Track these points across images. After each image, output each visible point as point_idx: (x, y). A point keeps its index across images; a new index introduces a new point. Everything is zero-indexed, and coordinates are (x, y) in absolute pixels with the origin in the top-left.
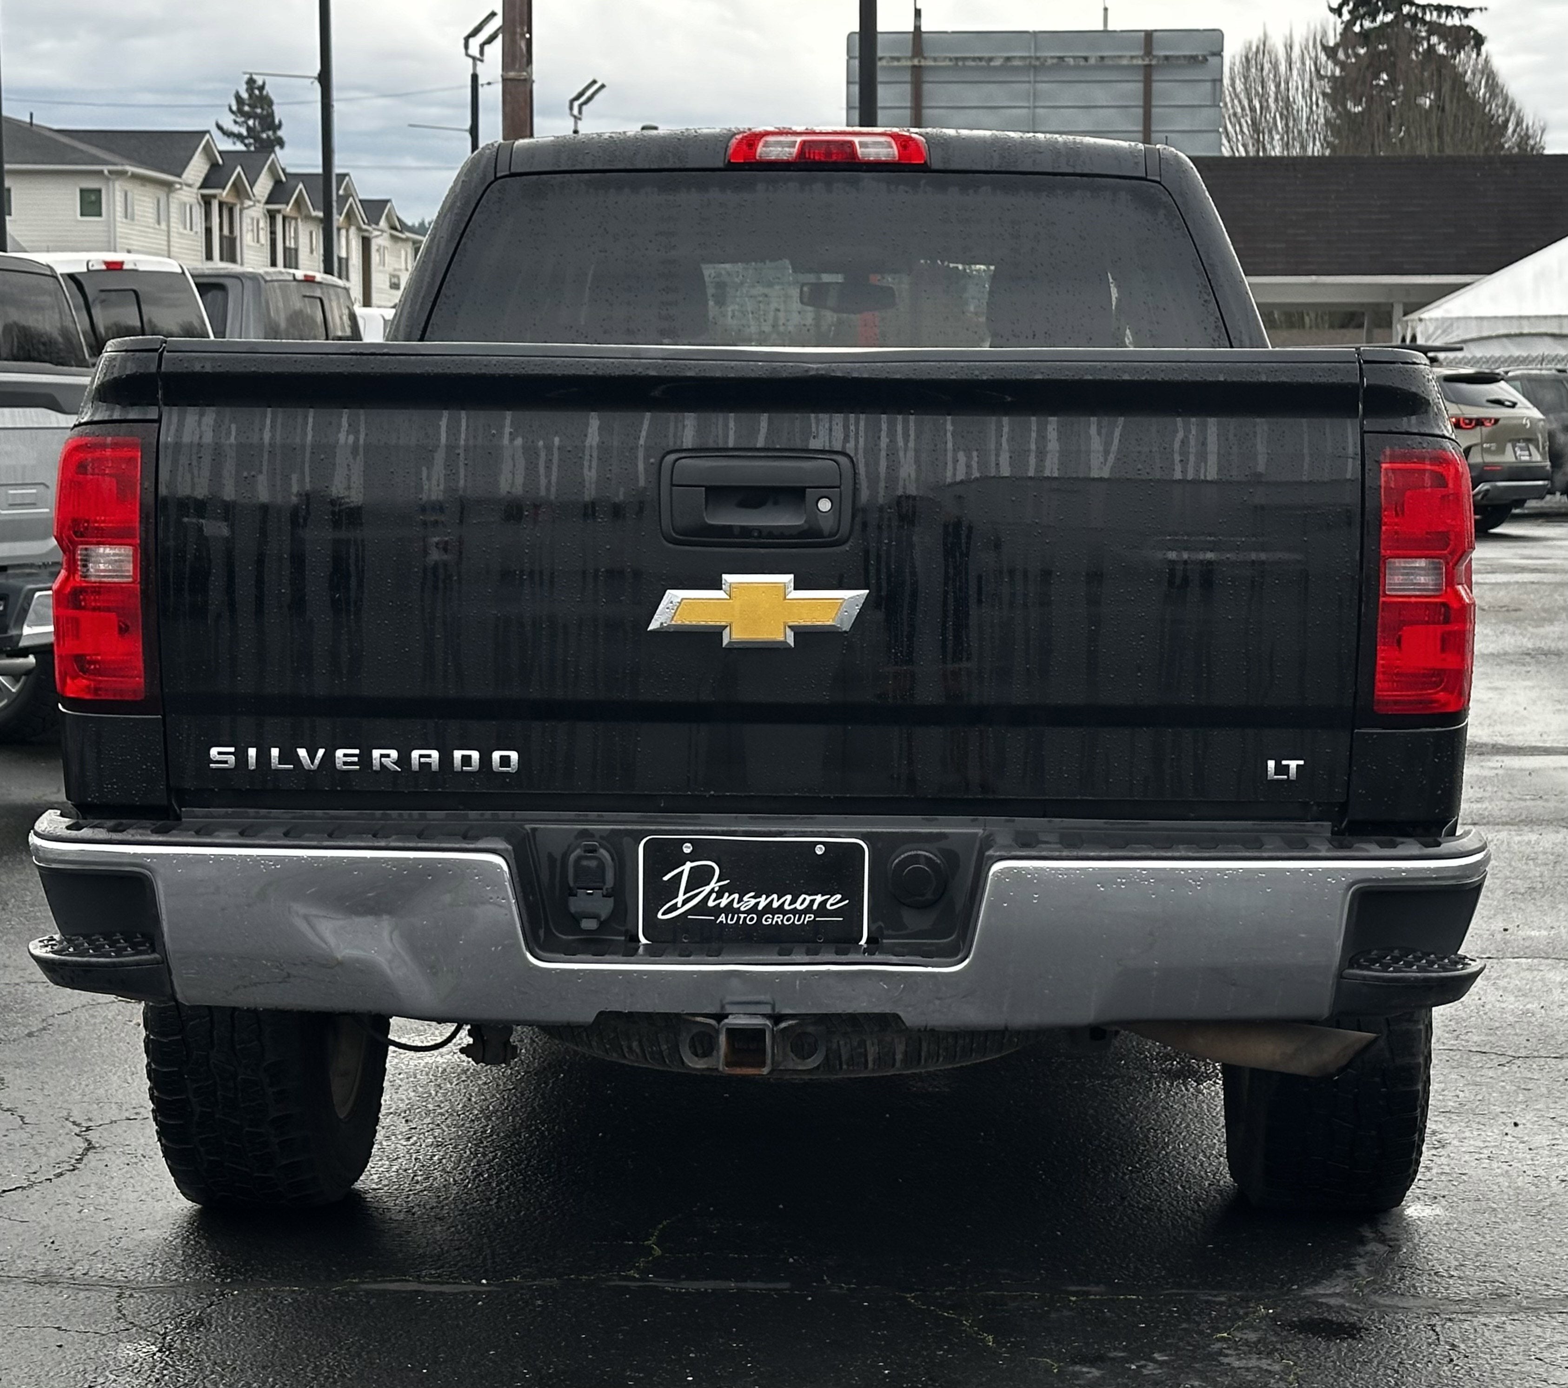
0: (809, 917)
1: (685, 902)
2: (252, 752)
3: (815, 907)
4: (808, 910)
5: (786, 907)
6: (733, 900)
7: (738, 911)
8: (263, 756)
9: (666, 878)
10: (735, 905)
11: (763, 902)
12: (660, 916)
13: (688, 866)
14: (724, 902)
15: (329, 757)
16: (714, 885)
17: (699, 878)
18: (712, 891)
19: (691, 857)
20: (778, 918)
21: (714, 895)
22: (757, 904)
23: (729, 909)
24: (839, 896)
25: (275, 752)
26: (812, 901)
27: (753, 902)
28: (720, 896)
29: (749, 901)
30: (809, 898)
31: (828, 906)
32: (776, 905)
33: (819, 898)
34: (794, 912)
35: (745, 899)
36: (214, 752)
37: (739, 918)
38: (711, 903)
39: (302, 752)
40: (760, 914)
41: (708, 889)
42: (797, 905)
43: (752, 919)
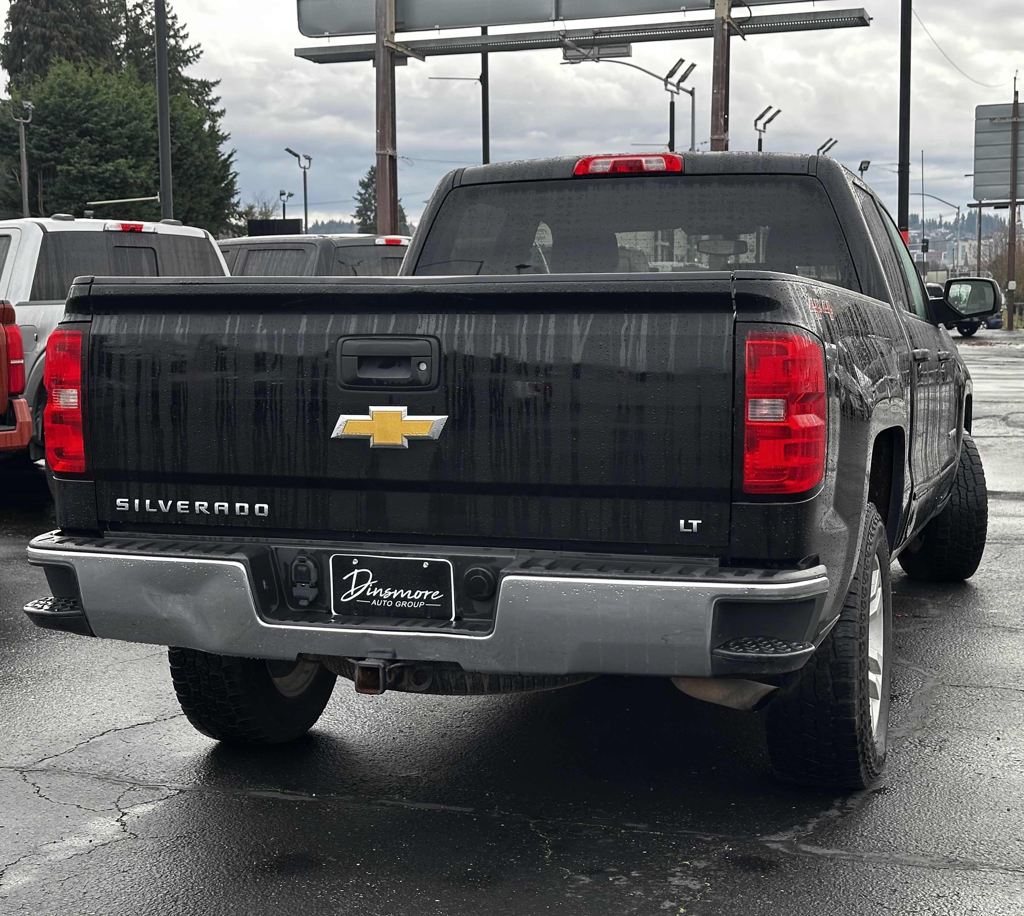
0: (422, 604)
1: (355, 592)
2: (137, 501)
3: (425, 598)
4: (421, 599)
5: (409, 597)
6: (379, 592)
7: (382, 598)
8: (142, 504)
9: (345, 578)
10: (381, 595)
11: (396, 594)
12: (342, 600)
13: (356, 571)
14: (375, 593)
15: (174, 505)
16: (369, 583)
17: (362, 579)
18: (369, 587)
19: (358, 567)
20: (404, 604)
21: (370, 589)
22: (393, 595)
23: (377, 597)
24: (438, 592)
25: (148, 502)
26: (423, 595)
27: (390, 593)
28: (372, 590)
29: (388, 593)
30: (421, 593)
31: (432, 598)
32: (402, 596)
33: (427, 593)
34: (413, 600)
35: (386, 592)
36: (118, 501)
37: (383, 603)
38: (368, 594)
39: (161, 502)
40: (394, 601)
41: (366, 585)
42: (415, 596)
43: (390, 603)
